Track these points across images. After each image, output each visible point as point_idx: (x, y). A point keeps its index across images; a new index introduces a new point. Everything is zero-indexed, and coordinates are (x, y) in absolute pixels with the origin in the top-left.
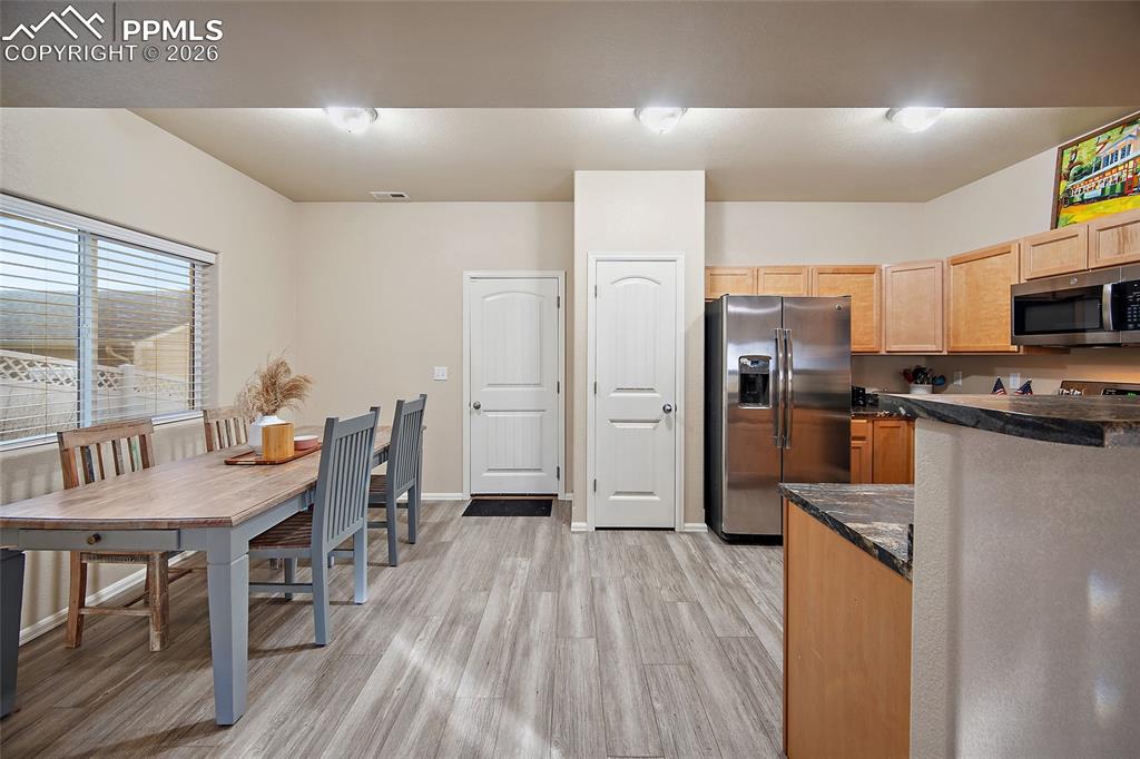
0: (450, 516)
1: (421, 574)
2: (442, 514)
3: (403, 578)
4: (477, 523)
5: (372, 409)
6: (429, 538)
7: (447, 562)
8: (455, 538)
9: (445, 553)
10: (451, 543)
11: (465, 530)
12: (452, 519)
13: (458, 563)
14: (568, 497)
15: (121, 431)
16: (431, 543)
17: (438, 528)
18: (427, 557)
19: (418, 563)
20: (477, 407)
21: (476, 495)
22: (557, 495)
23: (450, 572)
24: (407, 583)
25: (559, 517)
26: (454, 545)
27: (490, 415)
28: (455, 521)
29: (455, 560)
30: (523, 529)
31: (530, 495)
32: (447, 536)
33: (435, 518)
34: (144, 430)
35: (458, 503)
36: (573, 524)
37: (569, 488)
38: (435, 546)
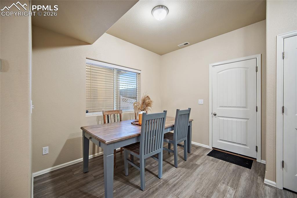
0: (202, 154)
1: (184, 175)
2: (199, 152)
3: (177, 174)
4: (212, 160)
5: (164, 111)
6: (191, 160)
7: (195, 174)
8: (202, 163)
9: (195, 169)
10: (199, 166)
11: (207, 161)
12: (203, 155)
13: (200, 176)
14: (263, 162)
15: (116, 112)
16: (191, 163)
17: (196, 157)
18: (188, 168)
19: (184, 170)
20: (215, 115)
21: (214, 148)
22: (256, 159)
23: (195, 180)
24: (177, 177)
25: (256, 171)
26: (200, 167)
27: (221, 118)
28: (203, 157)
29: (198, 175)
30: (234, 171)
31: (240, 155)
32: (198, 162)
33: (196, 153)
34: (120, 112)
35: (207, 149)
36: (265, 180)
37: (263, 157)
38: (193, 165)
